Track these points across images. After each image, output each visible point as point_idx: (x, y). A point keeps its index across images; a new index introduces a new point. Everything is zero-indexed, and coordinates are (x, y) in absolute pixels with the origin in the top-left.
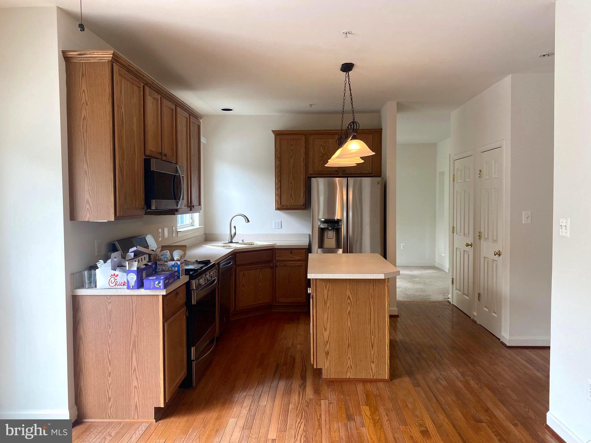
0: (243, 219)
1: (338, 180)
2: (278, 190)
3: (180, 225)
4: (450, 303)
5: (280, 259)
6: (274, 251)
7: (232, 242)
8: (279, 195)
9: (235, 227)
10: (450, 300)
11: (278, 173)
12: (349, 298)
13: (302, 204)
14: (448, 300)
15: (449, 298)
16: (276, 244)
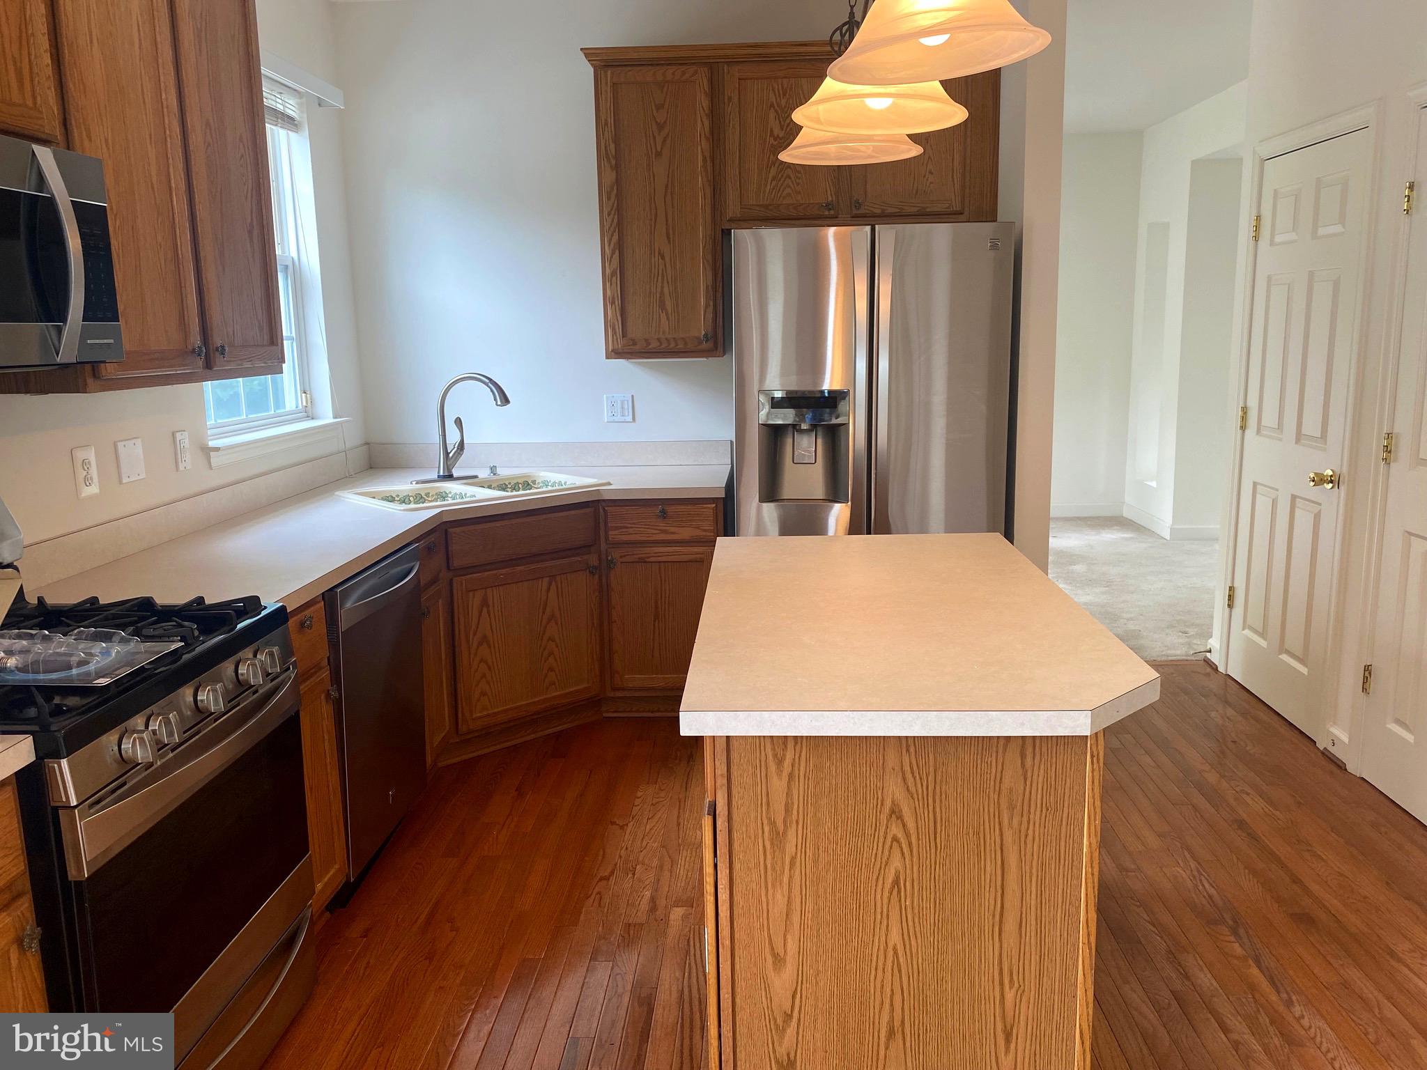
0: (485, 392)
1: (835, 234)
2: (614, 284)
3: (213, 422)
4: (1215, 669)
5: (625, 538)
6: (601, 511)
7: (449, 477)
8: (618, 302)
9: (459, 422)
10: (1215, 658)
11: (612, 216)
12: (896, 813)
13: (703, 333)
14: (1206, 657)
15: (1210, 651)
16: (609, 484)
